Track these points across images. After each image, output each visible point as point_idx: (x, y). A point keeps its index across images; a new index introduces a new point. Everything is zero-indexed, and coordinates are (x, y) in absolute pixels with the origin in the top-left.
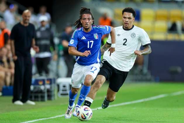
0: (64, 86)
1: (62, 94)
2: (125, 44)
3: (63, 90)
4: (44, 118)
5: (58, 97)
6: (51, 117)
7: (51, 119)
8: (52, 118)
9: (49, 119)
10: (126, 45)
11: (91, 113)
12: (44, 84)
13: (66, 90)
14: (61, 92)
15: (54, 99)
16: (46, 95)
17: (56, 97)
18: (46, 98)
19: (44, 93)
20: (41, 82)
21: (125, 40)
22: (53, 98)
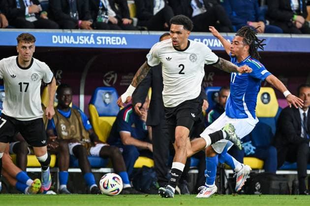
2: (182, 72)
10: (184, 73)
11: (118, 190)
21: (182, 67)
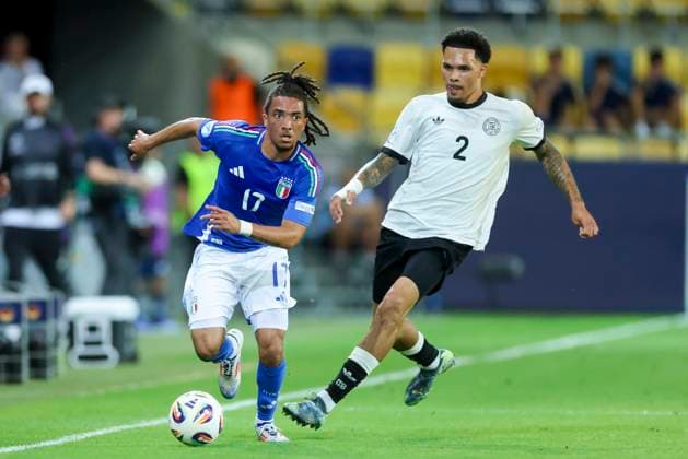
0: (92, 329)
1: (83, 358)
3: (87, 344)
4: (18, 444)
5: (69, 366)
6: (44, 440)
7: (41, 449)
8: (47, 443)
9: (36, 448)
12: (17, 320)
13: (98, 343)
14: (80, 349)
15: (56, 374)
16: (25, 360)
17: (62, 367)
18: (25, 371)
19: (19, 352)
20: (6, 312)
22: (49, 372)
